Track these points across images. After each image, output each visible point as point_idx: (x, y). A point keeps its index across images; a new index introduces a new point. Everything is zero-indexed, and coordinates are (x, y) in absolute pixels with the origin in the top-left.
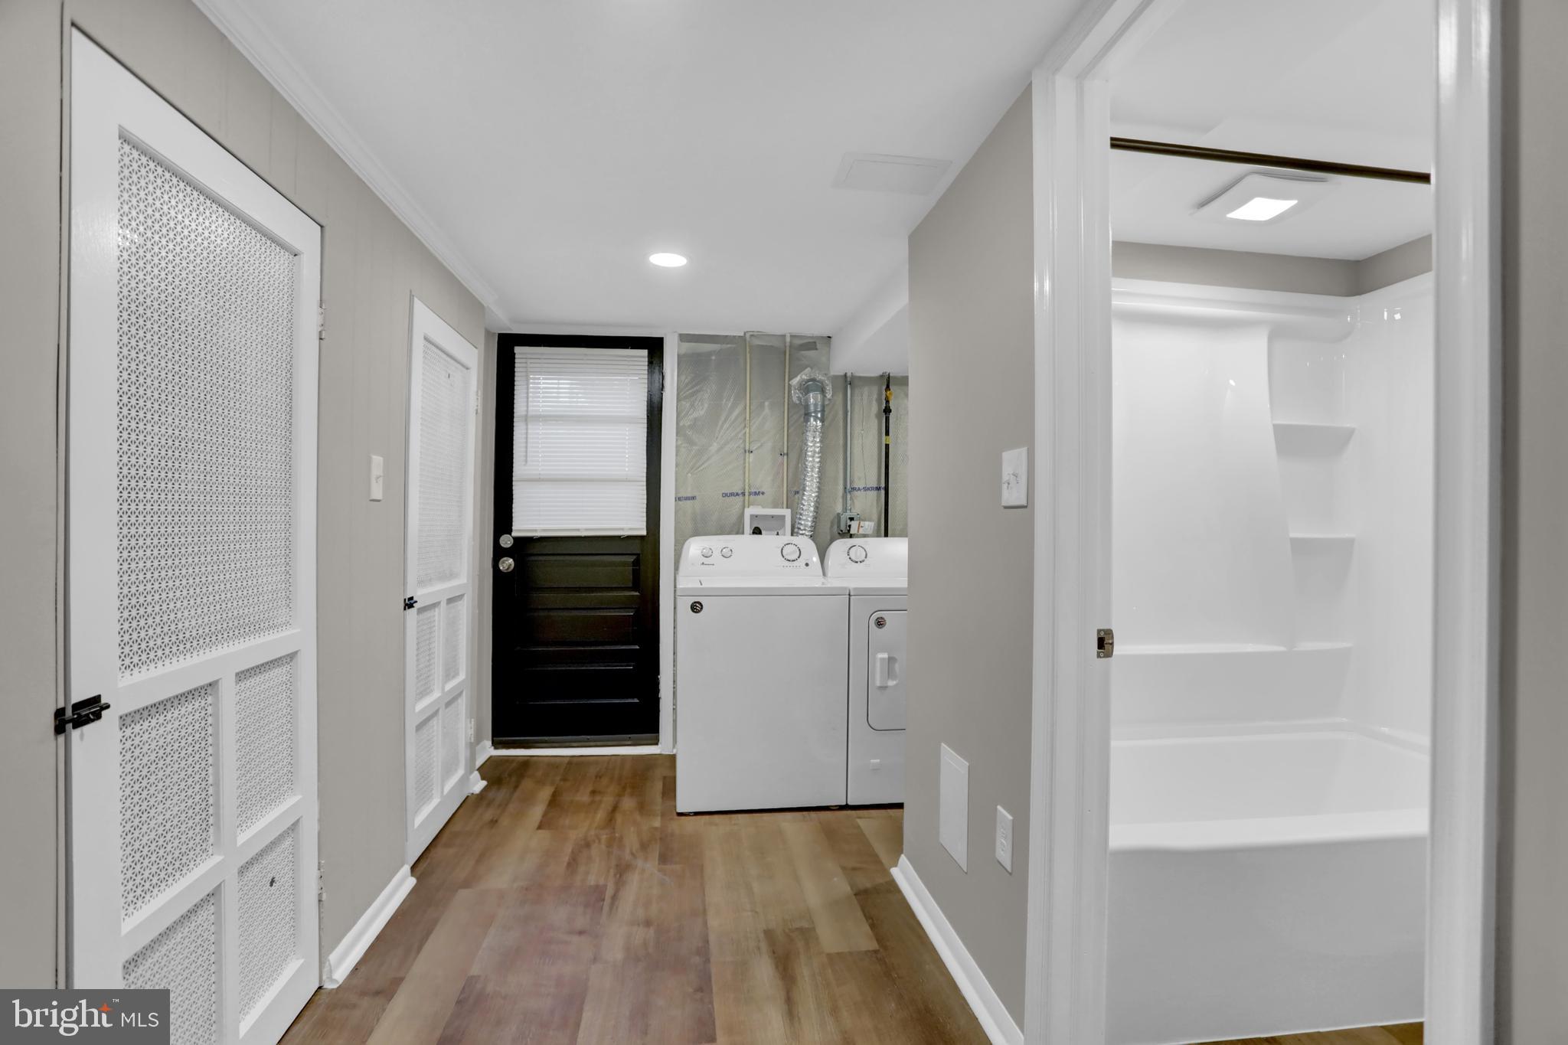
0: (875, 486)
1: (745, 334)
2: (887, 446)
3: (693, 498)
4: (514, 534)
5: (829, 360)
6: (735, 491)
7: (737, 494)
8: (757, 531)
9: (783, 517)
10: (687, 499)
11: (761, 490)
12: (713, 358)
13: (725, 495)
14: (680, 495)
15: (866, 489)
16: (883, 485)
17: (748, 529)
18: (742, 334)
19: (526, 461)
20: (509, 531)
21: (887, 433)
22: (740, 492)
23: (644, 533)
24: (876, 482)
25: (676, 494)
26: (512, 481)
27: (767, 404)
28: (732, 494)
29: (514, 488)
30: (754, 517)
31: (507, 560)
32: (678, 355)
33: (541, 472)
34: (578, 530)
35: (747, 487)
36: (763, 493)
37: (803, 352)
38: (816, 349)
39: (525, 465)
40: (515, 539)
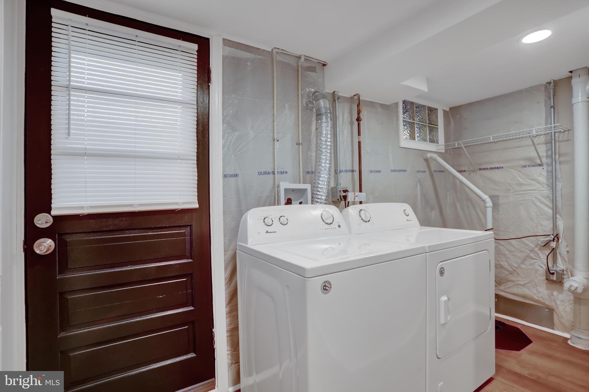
0: (351, 169)
1: (272, 50)
2: (359, 143)
3: (236, 175)
4: (53, 213)
5: (323, 80)
6: (267, 171)
7: (269, 173)
8: (289, 202)
9: (305, 190)
10: (232, 176)
11: (285, 170)
12: (249, 64)
13: (260, 173)
14: (226, 173)
15: (346, 171)
16: (356, 168)
17: (283, 200)
18: (270, 50)
19: (69, 134)
20: (48, 210)
21: (359, 134)
22: (271, 171)
23: (197, 206)
24: (351, 167)
25: (223, 171)
26: (50, 155)
27: (287, 105)
28: (265, 173)
29: (52, 162)
30: (286, 190)
31: (44, 242)
32: (223, 56)
33: (87, 147)
34: (132, 205)
35: (276, 168)
36: (286, 173)
37: (309, 72)
38: (316, 72)
39: (67, 138)
40: (54, 217)
